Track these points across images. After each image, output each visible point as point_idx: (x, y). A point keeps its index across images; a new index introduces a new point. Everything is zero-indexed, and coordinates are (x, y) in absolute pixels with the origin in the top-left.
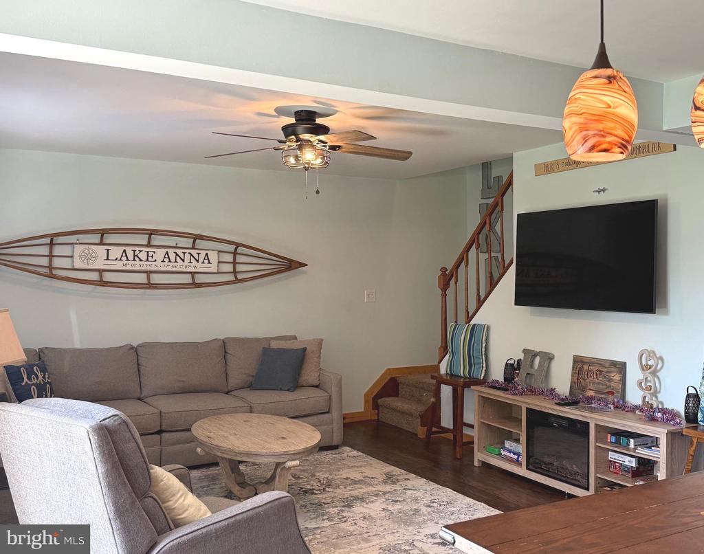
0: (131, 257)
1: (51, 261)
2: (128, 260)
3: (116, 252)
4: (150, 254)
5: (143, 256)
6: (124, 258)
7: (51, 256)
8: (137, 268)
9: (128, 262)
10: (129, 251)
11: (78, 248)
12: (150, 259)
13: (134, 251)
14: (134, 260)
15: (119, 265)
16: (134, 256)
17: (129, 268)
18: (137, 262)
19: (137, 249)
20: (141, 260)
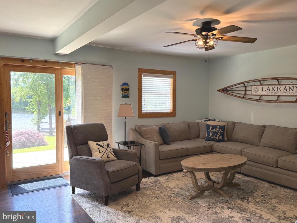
0: (271, 90)
1: (245, 92)
2: (270, 91)
3: (266, 88)
4: (278, 88)
5: (275, 89)
6: (268, 90)
7: (246, 90)
8: (273, 94)
9: (270, 92)
10: (270, 87)
11: (253, 87)
12: (278, 90)
13: (272, 87)
14: (272, 91)
15: (266, 93)
16: (272, 89)
17: (270, 94)
18: (273, 92)
19: (273, 86)
20: (275, 91)
